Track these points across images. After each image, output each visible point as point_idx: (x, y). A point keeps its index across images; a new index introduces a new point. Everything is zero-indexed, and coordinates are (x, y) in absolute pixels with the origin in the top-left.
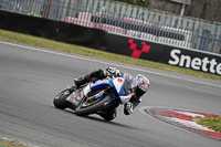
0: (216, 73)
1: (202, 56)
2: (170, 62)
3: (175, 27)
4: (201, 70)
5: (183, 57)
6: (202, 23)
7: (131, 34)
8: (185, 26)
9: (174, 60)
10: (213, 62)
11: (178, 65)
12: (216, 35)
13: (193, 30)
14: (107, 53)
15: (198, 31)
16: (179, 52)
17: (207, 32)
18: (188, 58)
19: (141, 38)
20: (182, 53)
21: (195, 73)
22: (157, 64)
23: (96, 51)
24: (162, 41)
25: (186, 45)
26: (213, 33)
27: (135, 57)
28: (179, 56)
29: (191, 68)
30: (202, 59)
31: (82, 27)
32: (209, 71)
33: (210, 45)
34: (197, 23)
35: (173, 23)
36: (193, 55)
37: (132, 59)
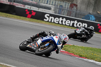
0: (65, 25)
1: (59, 17)
2: (45, 20)
3: (47, 4)
4: (59, 23)
5: (51, 18)
6: (59, 2)
7: (27, 7)
8: (51, 3)
9: (46, 19)
10: (64, 20)
11: (48, 21)
12: (65, 8)
13: (55, 5)
14: (15, 16)
15: (57, 6)
16: (48, 15)
17: (61, 6)
18: (53, 18)
19: (31, 9)
20: (50, 16)
21: (56, 25)
22: (39, 21)
23: (11, 15)
24: (41, 10)
25: (52, 12)
26: (64, 6)
27: (29, 18)
28: (49, 17)
29: (54, 22)
30: (59, 18)
31: (4, 4)
32: (62, 24)
33: (63, 12)
34: (57, 2)
35: (46, 2)
36: (55, 16)
37: (27, 18)
